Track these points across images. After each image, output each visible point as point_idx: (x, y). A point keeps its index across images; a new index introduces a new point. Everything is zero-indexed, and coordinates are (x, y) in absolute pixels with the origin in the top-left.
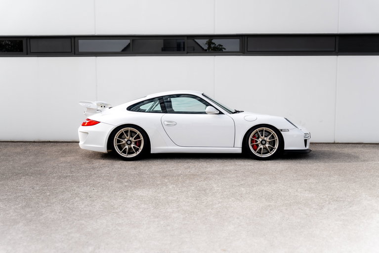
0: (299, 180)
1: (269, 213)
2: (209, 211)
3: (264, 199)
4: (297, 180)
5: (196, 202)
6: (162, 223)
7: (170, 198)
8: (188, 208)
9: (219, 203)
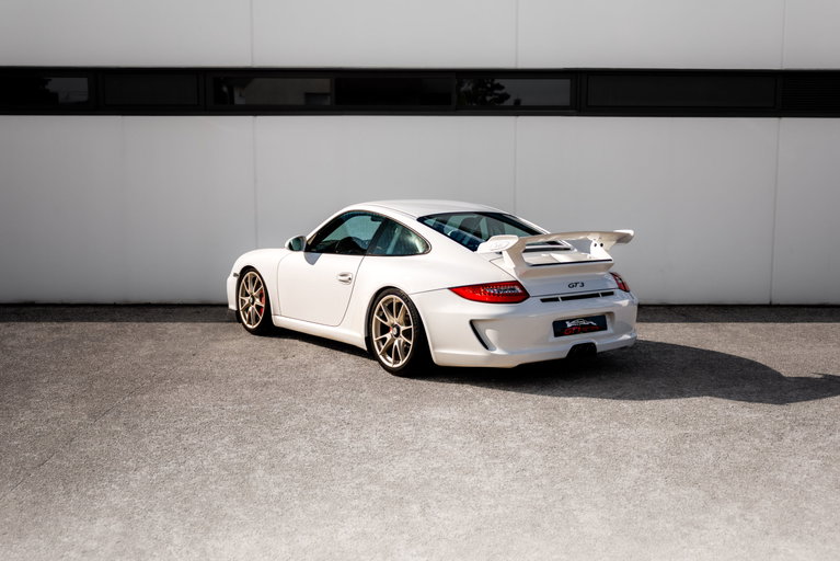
0: (725, 386)
1: (691, 447)
2: (582, 445)
3: (672, 424)
4: (720, 386)
5: (550, 429)
6: (510, 466)
7: (498, 423)
8: (541, 440)
9: (594, 431)
